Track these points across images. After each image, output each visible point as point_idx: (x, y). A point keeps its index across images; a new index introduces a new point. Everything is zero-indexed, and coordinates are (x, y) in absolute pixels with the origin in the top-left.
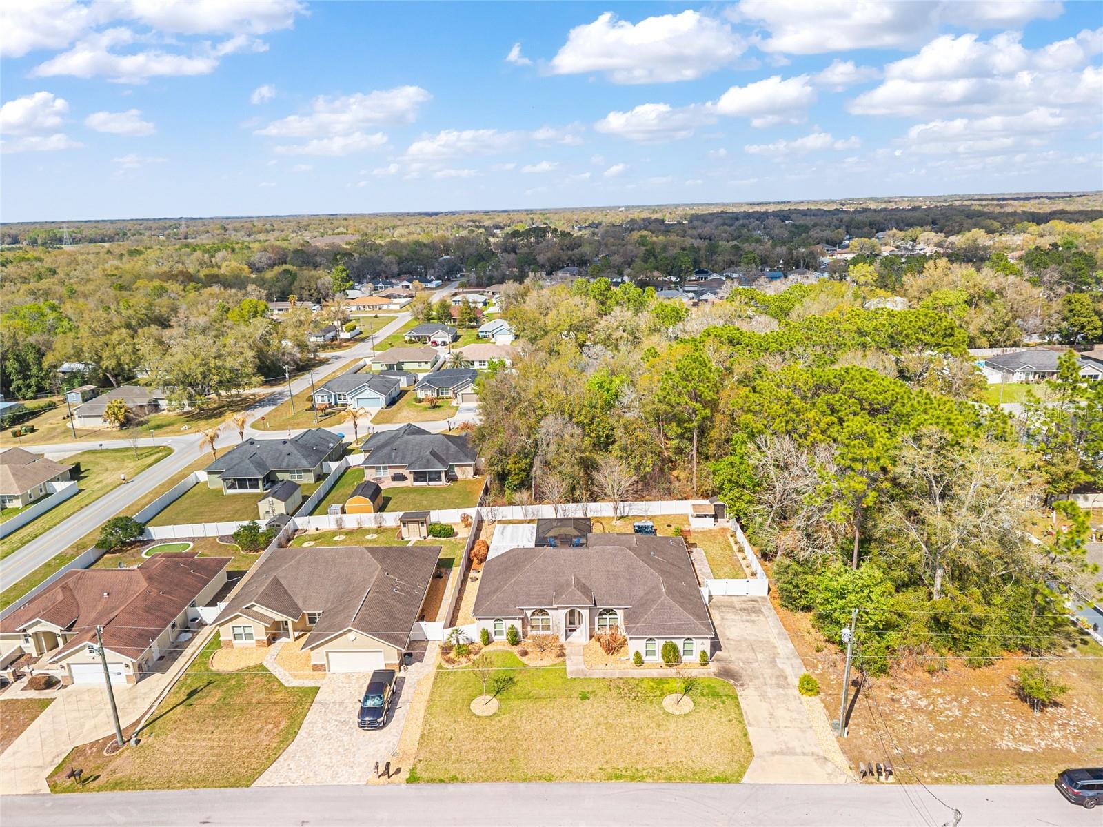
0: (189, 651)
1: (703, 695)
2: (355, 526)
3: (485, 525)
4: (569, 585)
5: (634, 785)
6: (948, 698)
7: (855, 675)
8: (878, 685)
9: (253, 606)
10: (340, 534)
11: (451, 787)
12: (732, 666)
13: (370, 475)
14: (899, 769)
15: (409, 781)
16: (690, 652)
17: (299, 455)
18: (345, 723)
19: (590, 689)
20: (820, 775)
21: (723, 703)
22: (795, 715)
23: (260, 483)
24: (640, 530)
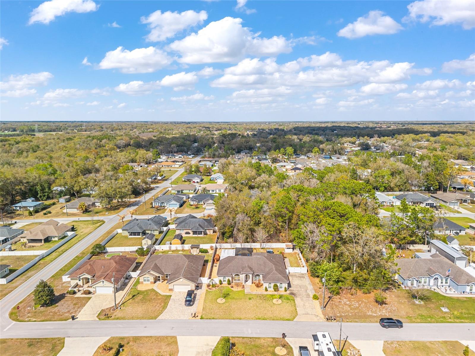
0: (129, 285)
1: (285, 299)
2: (175, 249)
3: (218, 250)
4: (246, 267)
5: (264, 321)
6: (355, 302)
7: (330, 295)
8: (336, 298)
9: (150, 271)
10: (171, 251)
11: (213, 320)
12: (294, 292)
13: (178, 232)
14: (338, 319)
15: (200, 319)
16: (281, 287)
17: (154, 225)
18: (181, 304)
19: (252, 297)
20: (315, 319)
21: (290, 301)
22: (311, 305)
23: (141, 234)
24: (269, 252)
